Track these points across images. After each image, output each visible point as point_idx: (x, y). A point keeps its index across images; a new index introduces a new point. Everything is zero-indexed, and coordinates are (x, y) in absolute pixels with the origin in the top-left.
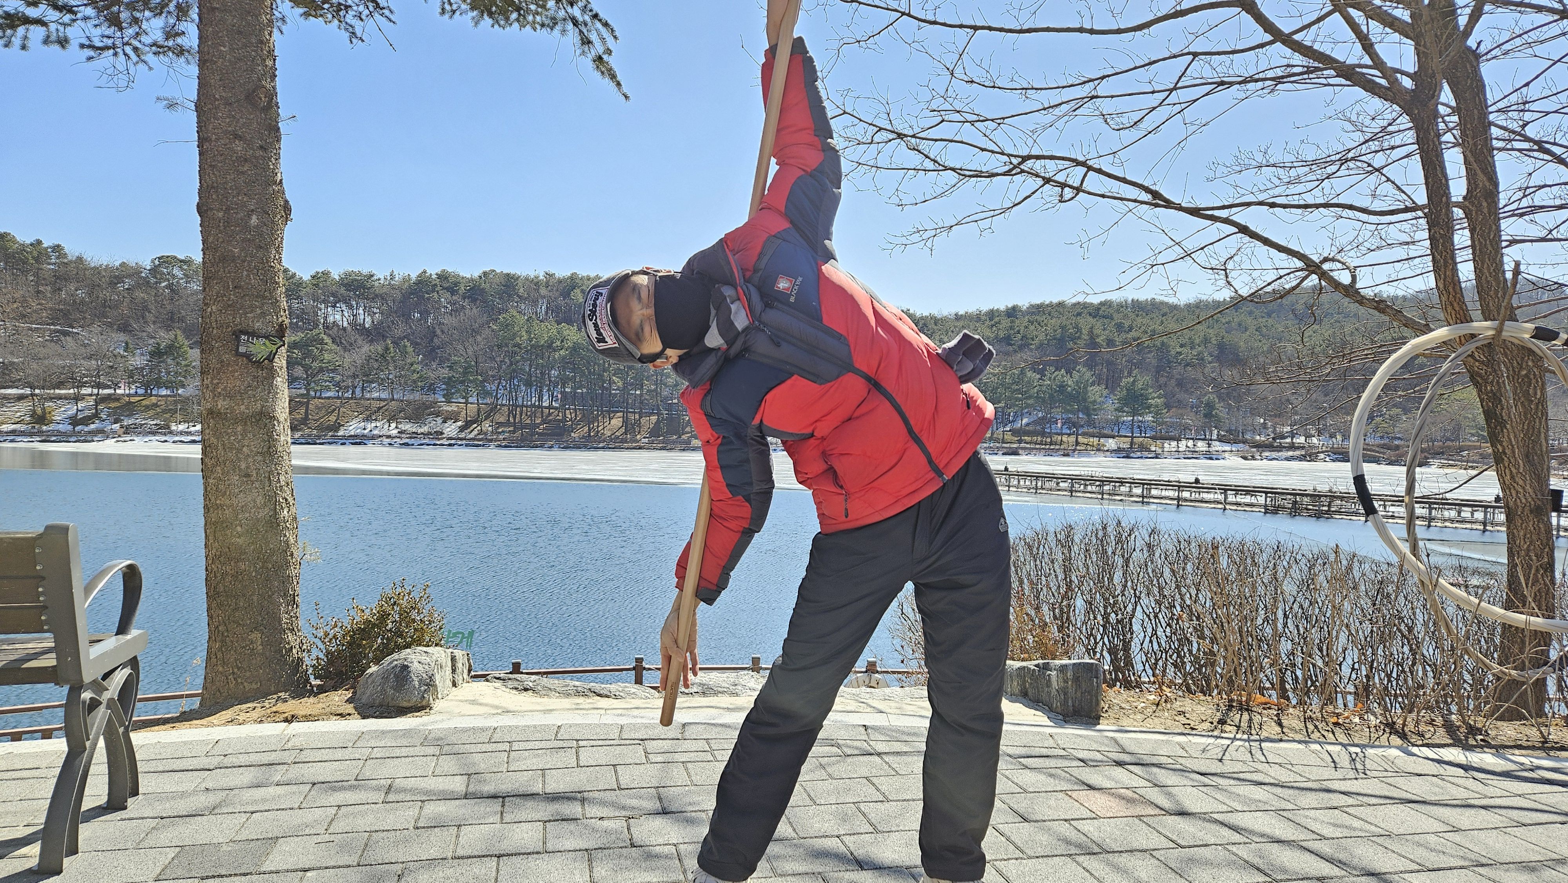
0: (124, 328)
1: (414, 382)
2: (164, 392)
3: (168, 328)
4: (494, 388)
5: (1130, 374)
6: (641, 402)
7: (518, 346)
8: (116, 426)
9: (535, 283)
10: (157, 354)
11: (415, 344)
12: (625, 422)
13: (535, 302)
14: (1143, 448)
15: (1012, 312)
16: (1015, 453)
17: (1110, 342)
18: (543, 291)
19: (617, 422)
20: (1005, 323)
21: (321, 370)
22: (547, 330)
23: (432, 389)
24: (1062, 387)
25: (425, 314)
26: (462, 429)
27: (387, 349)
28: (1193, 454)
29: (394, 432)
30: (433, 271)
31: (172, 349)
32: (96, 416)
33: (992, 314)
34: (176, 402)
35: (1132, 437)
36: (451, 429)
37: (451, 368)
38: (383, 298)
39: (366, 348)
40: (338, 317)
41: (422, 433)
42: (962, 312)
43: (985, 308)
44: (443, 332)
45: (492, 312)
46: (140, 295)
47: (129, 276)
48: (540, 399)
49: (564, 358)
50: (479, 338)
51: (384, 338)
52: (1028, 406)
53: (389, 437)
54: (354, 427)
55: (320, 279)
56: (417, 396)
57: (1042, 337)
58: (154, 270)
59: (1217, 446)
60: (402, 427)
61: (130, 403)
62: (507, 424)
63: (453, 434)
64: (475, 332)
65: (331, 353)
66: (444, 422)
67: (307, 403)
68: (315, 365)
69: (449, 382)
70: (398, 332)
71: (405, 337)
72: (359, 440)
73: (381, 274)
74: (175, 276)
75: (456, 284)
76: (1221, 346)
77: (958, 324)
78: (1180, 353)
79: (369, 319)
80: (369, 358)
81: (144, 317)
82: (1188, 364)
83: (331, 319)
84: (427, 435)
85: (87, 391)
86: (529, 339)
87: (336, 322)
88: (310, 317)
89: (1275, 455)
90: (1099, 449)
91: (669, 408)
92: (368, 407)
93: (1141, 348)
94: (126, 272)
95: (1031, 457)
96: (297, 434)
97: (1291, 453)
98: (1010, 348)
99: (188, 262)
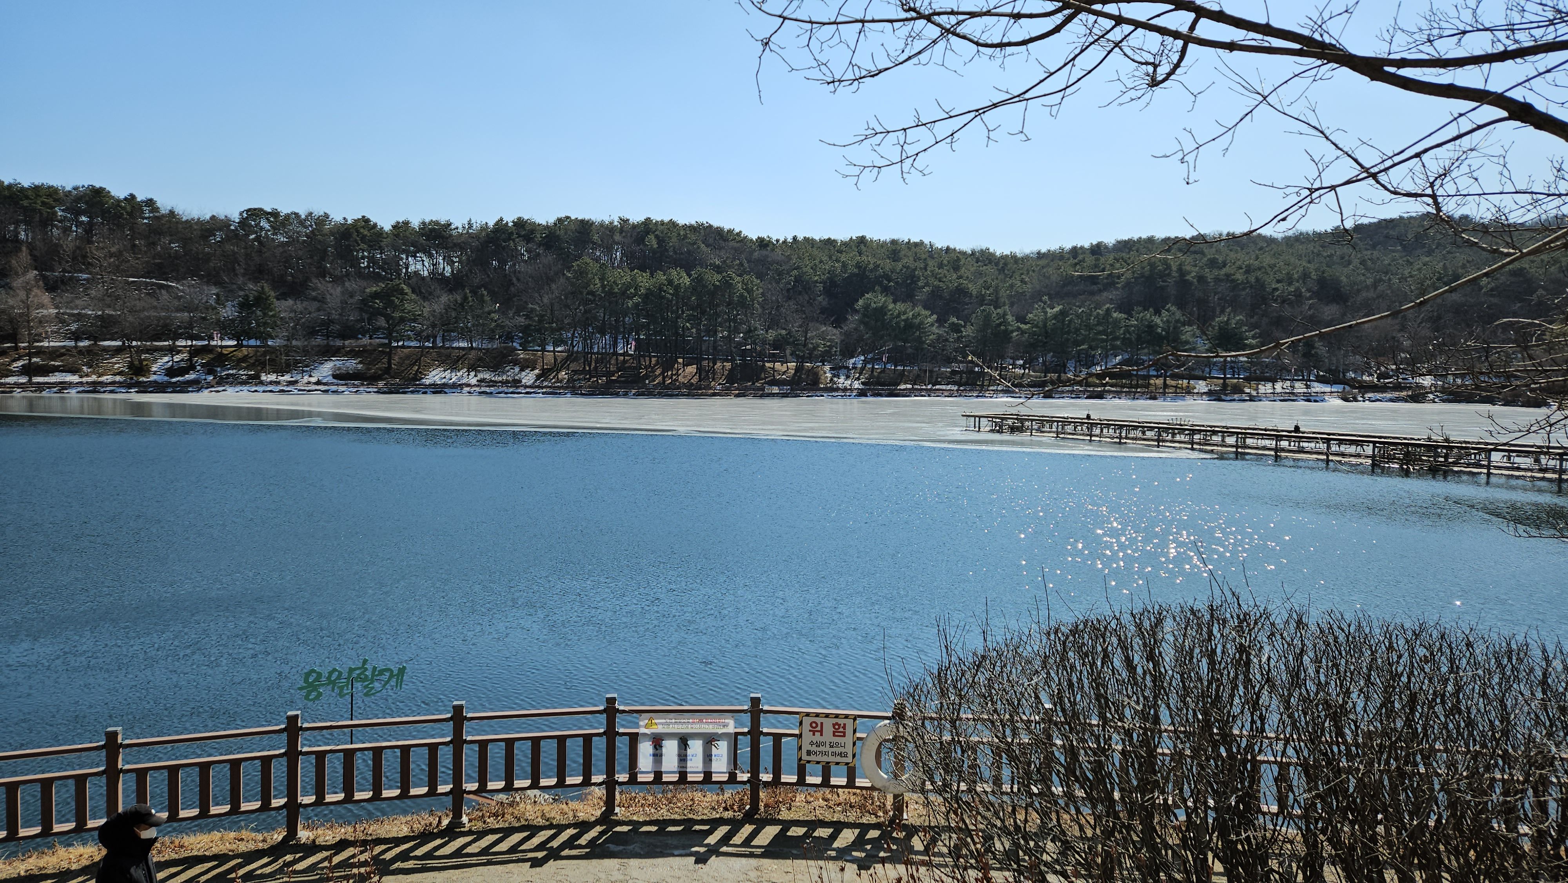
0: (216, 281)
1: (493, 331)
2: (252, 342)
3: (256, 280)
4: (570, 335)
5: (1222, 313)
6: (715, 348)
7: (592, 293)
8: (209, 378)
9: (608, 230)
10: (245, 305)
11: (492, 293)
12: (700, 369)
13: (609, 250)
14: (1238, 390)
15: (1097, 249)
16: (1100, 396)
17: (1201, 279)
18: (617, 237)
19: (692, 368)
20: (1090, 260)
21: (402, 320)
22: (622, 276)
23: (508, 337)
24: (1151, 327)
25: (502, 263)
26: (538, 377)
27: (465, 298)
28: (1290, 397)
29: (474, 381)
30: (509, 218)
31: (261, 301)
32: (191, 367)
33: (1075, 251)
34: (264, 354)
35: (1225, 379)
36: (528, 377)
37: (527, 317)
38: (461, 246)
39: (444, 299)
40: (419, 266)
41: (500, 382)
42: (1044, 250)
43: (1068, 246)
44: (518, 280)
45: (566, 260)
46: (229, 247)
47: (220, 230)
48: (615, 344)
49: (636, 305)
50: (554, 286)
51: (463, 287)
52: (1114, 348)
53: (468, 385)
54: (436, 376)
55: (401, 228)
56: (496, 344)
57: (1129, 275)
58: (243, 223)
59: (1317, 387)
60: (481, 376)
61: (222, 353)
62: (583, 371)
63: (529, 381)
64: (550, 280)
65: (411, 304)
66: (522, 370)
67: (389, 354)
68: (397, 315)
69: (526, 330)
70: (476, 281)
71: (483, 286)
72: (439, 389)
73: (459, 222)
74: (262, 229)
75: (532, 231)
76: (1322, 282)
77: (1040, 262)
78: (1276, 289)
79: (448, 269)
80: (447, 308)
81: (234, 270)
82: (1283, 302)
83: (412, 269)
84: (505, 383)
85: (183, 343)
86: (603, 286)
87: (416, 273)
88: (392, 267)
89: (1379, 396)
90: (1189, 391)
91: (743, 354)
92: (448, 356)
93: (1235, 286)
94: (216, 225)
95: (1117, 401)
96: (381, 384)
97: (1396, 394)
98: (1095, 288)
99: (275, 214)
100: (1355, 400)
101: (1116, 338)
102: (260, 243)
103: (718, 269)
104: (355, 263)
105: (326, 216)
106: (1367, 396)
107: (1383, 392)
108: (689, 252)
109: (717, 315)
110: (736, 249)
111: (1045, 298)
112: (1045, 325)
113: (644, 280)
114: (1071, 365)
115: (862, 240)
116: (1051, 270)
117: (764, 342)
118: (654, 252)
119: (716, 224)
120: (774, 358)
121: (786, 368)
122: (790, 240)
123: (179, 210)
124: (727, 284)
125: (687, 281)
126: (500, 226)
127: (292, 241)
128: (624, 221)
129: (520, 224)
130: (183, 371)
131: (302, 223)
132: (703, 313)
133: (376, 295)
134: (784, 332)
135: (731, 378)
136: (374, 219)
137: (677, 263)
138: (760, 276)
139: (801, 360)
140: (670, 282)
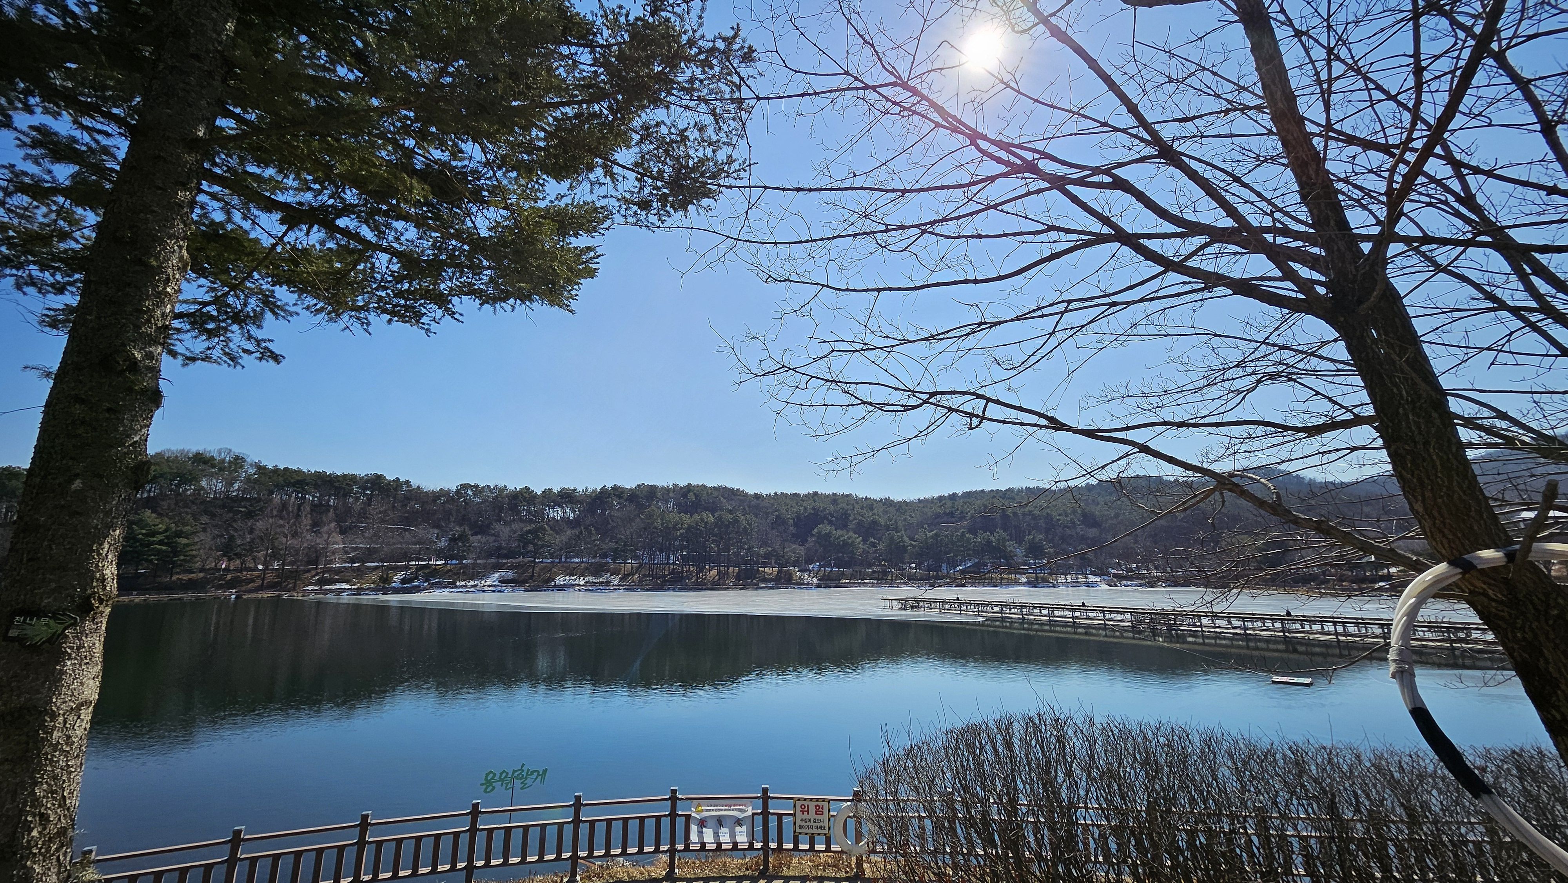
0: (438, 526)
1: (596, 551)
2: (454, 562)
3: (461, 525)
4: (641, 553)
5: (1029, 534)
6: (728, 560)
7: (656, 528)
8: (426, 584)
9: (667, 490)
10: (453, 540)
11: (597, 529)
12: (719, 573)
13: (666, 502)
14: (1045, 581)
15: (953, 496)
16: (963, 586)
17: (1015, 514)
18: (671, 495)
19: (714, 572)
20: (949, 503)
21: (543, 546)
22: (674, 517)
23: (605, 556)
24: (989, 542)
25: (604, 510)
26: (621, 579)
27: (581, 532)
28: (1076, 584)
29: (582, 583)
30: (609, 485)
31: (463, 537)
32: (417, 578)
33: (941, 498)
34: (460, 569)
35: (1036, 574)
36: (615, 580)
37: (617, 543)
38: (580, 502)
39: (569, 533)
40: (555, 514)
41: (598, 583)
42: (922, 498)
43: (936, 495)
44: (612, 521)
45: (641, 507)
46: (448, 506)
47: (443, 496)
48: (668, 558)
49: (681, 534)
50: (633, 524)
51: (580, 526)
52: (968, 555)
53: (579, 585)
54: (560, 580)
55: (547, 493)
56: (597, 560)
57: (973, 512)
58: (458, 492)
59: (1092, 578)
61: (435, 569)
62: (649, 575)
63: (616, 583)
64: (632, 520)
65: (549, 536)
66: (612, 575)
67: (534, 567)
68: (540, 543)
69: (615, 550)
70: (588, 522)
71: (591, 525)
72: (561, 588)
73: (580, 489)
74: (468, 495)
75: (622, 493)
76: (1084, 515)
77: (921, 505)
78: (1059, 520)
79: (572, 515)
80: (570, 539)
81: (449, 519)
82: (1065, 527)
83: (551, 515)
84: (601, 583)
85: (414, 563)
86: (662, 524)
87: (554, 518)
88: (540, 514)
89: (1129, 583)
90: (1016, 582)
91: (746, 562)
92: (568, 568)
93: (1034, 517)
94: (443, 493)
95: (973, 588)
96: (527, 586)
97: (1140, 582)
98: (953, 520)
99: (476, 486)
100: (1116, 586)
101: (969, 549)
102: (466, 503)
103: (730, 512)
104: (519, 513)
105: (506, 487)
106: (1124, 582)
107: (1131, 580)
108: (713, 502)
109: (730, 539)
110: (741, 500)
111: (926, 526)
112: (926, 543)
113: (687, 519)
114: (944, 566)
115: (816, 493)
116: (926, 510)
117: (758, 555)
118: (693, 502)
119: (729, 486)
120: (765, 565)
121: (772, 571)
122: (773, 494)
123: (422, 486)
124: (737, 521)
125: (712, 519)
126: (604, 490)
127: (484, 501)
128: (676, 485)
129: (615, 488)
130: (411, 581)
131: (491, 491)
132: (722, 538)
133: (529, 532)
134: (770, 549)
135: (738, 577)
136: (532, 488)
137: (706, 509)
138: (756, 516)
139: (781, 565)
140: (702, 520)
